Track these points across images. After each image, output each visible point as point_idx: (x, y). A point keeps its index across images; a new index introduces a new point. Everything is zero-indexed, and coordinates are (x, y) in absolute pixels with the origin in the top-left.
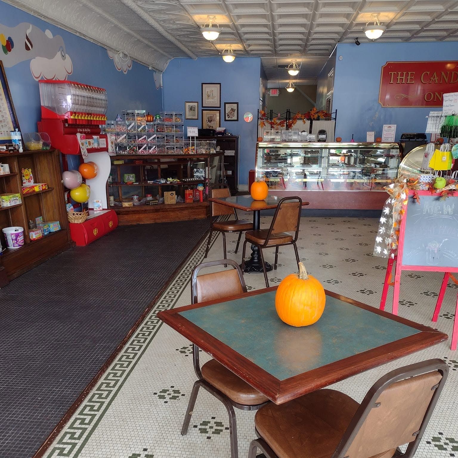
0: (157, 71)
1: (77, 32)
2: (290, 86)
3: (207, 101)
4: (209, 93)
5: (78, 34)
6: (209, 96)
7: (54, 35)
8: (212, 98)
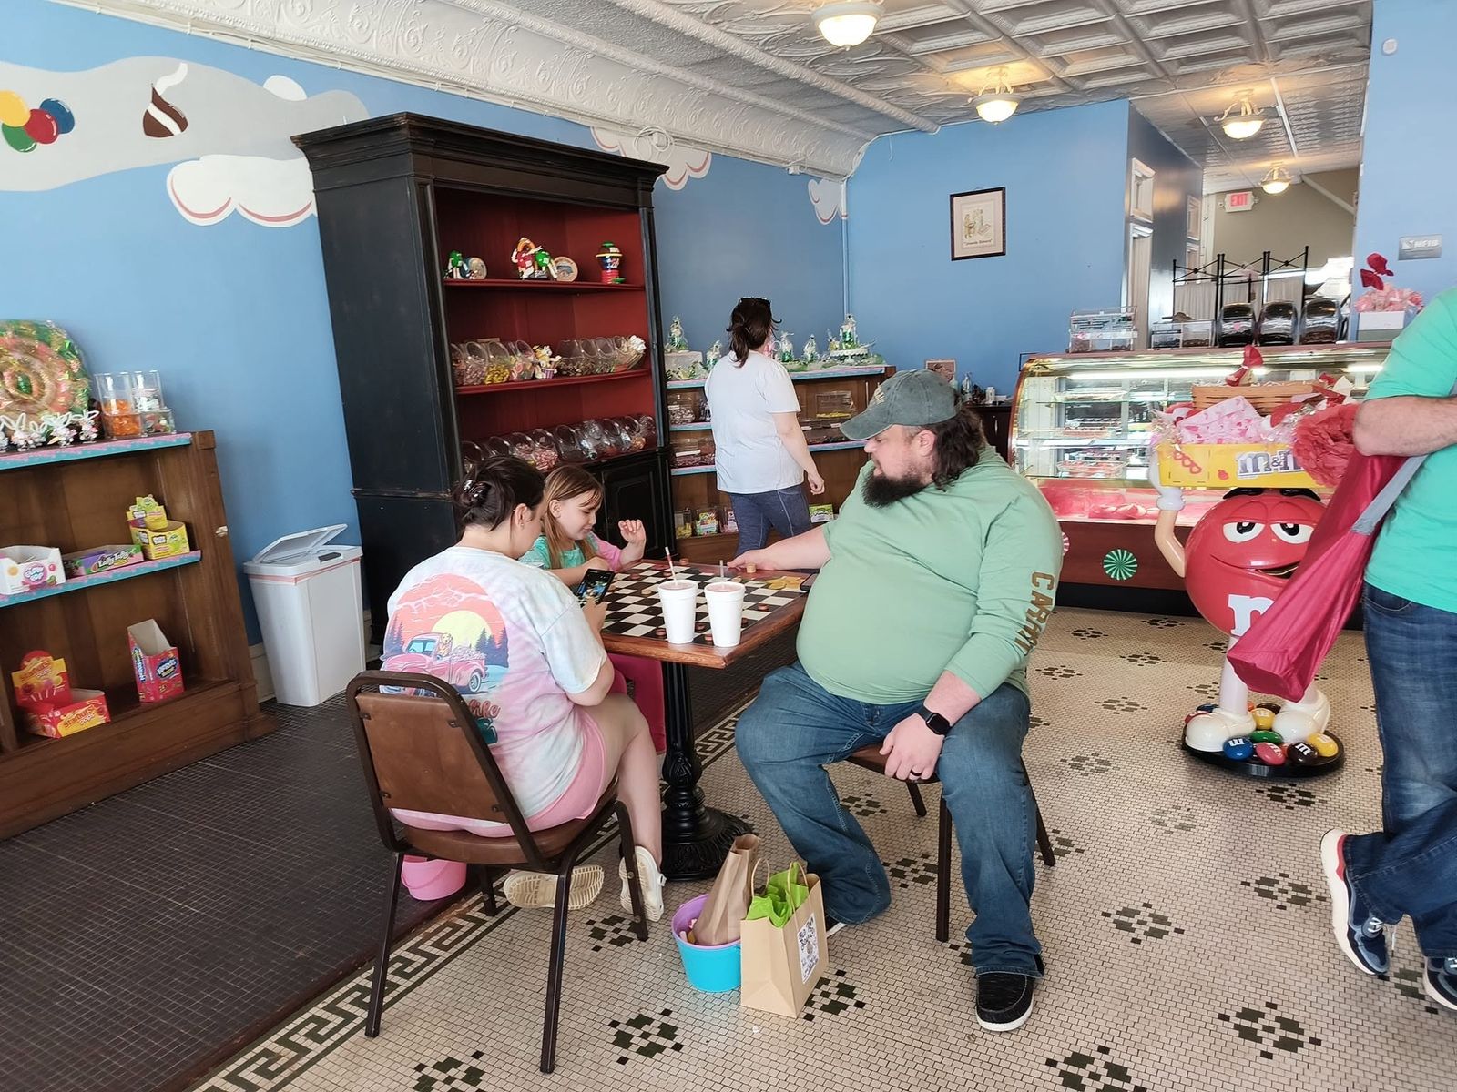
0: (824, 176)
1: (433, 79)
2: (1275, 177)
3: (967, 241)
4: (971, 219)
5: (438, 86)
6: (971, 228)
7: (309, 92)
8: (981, 232)
